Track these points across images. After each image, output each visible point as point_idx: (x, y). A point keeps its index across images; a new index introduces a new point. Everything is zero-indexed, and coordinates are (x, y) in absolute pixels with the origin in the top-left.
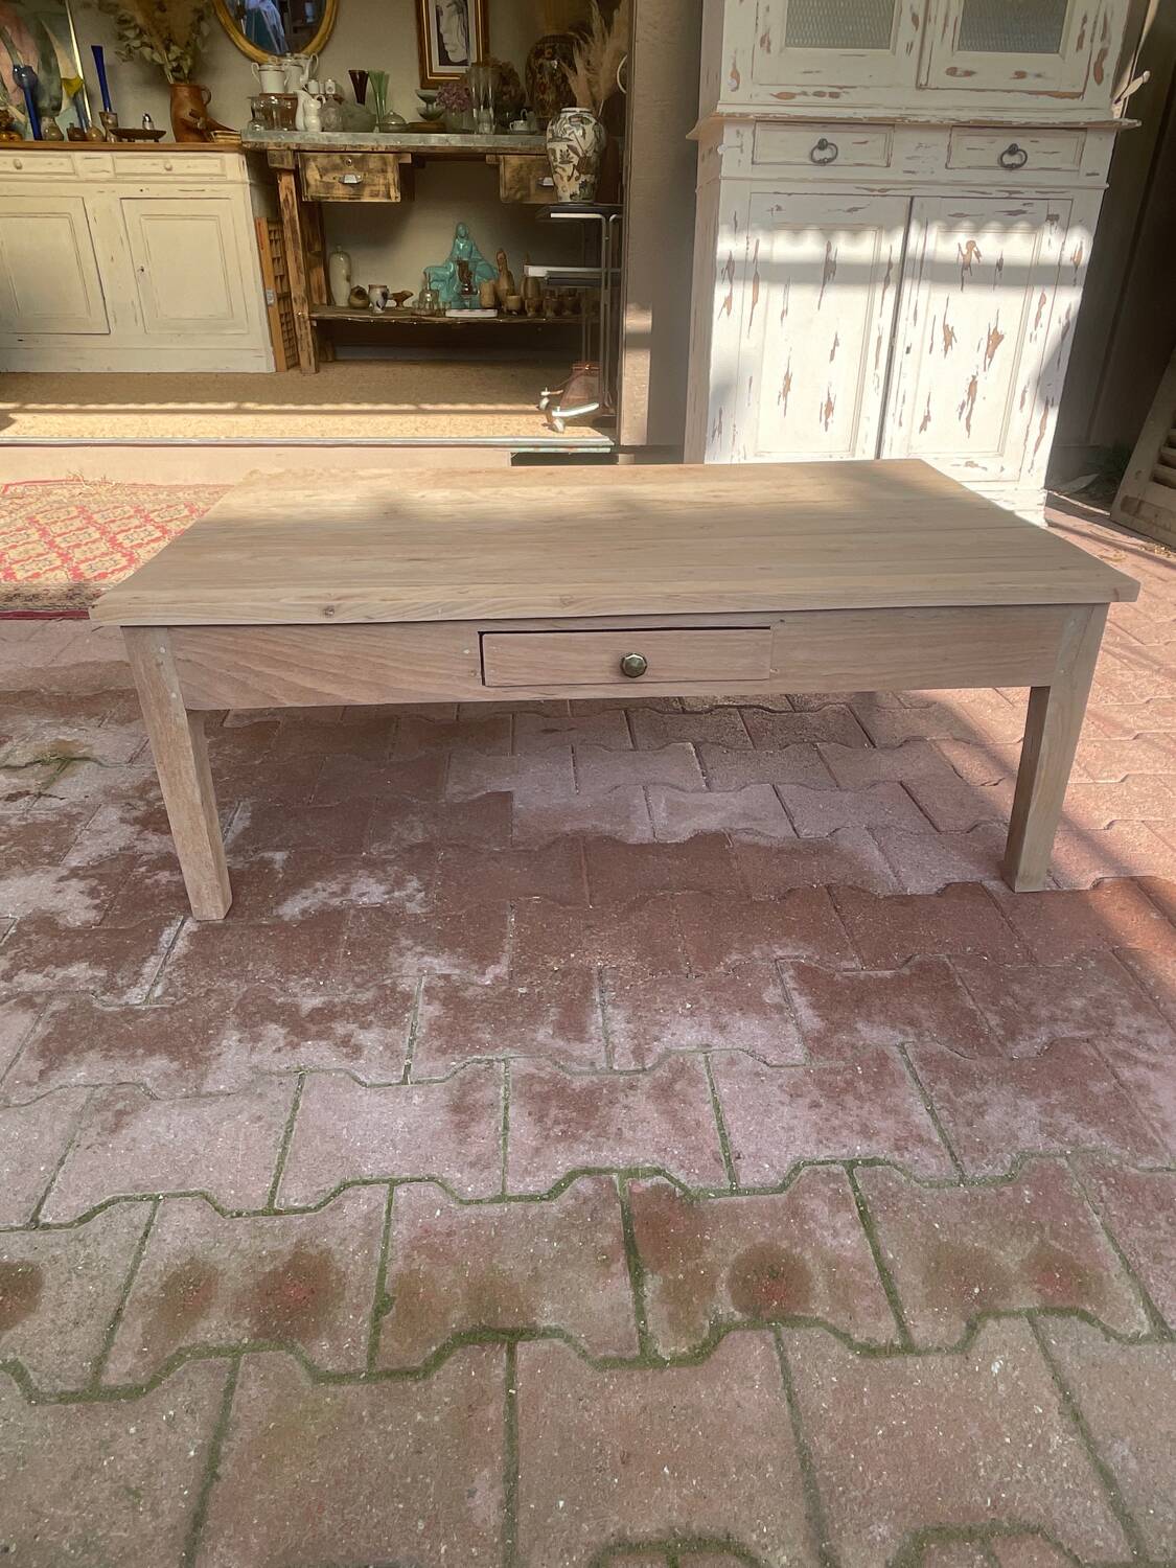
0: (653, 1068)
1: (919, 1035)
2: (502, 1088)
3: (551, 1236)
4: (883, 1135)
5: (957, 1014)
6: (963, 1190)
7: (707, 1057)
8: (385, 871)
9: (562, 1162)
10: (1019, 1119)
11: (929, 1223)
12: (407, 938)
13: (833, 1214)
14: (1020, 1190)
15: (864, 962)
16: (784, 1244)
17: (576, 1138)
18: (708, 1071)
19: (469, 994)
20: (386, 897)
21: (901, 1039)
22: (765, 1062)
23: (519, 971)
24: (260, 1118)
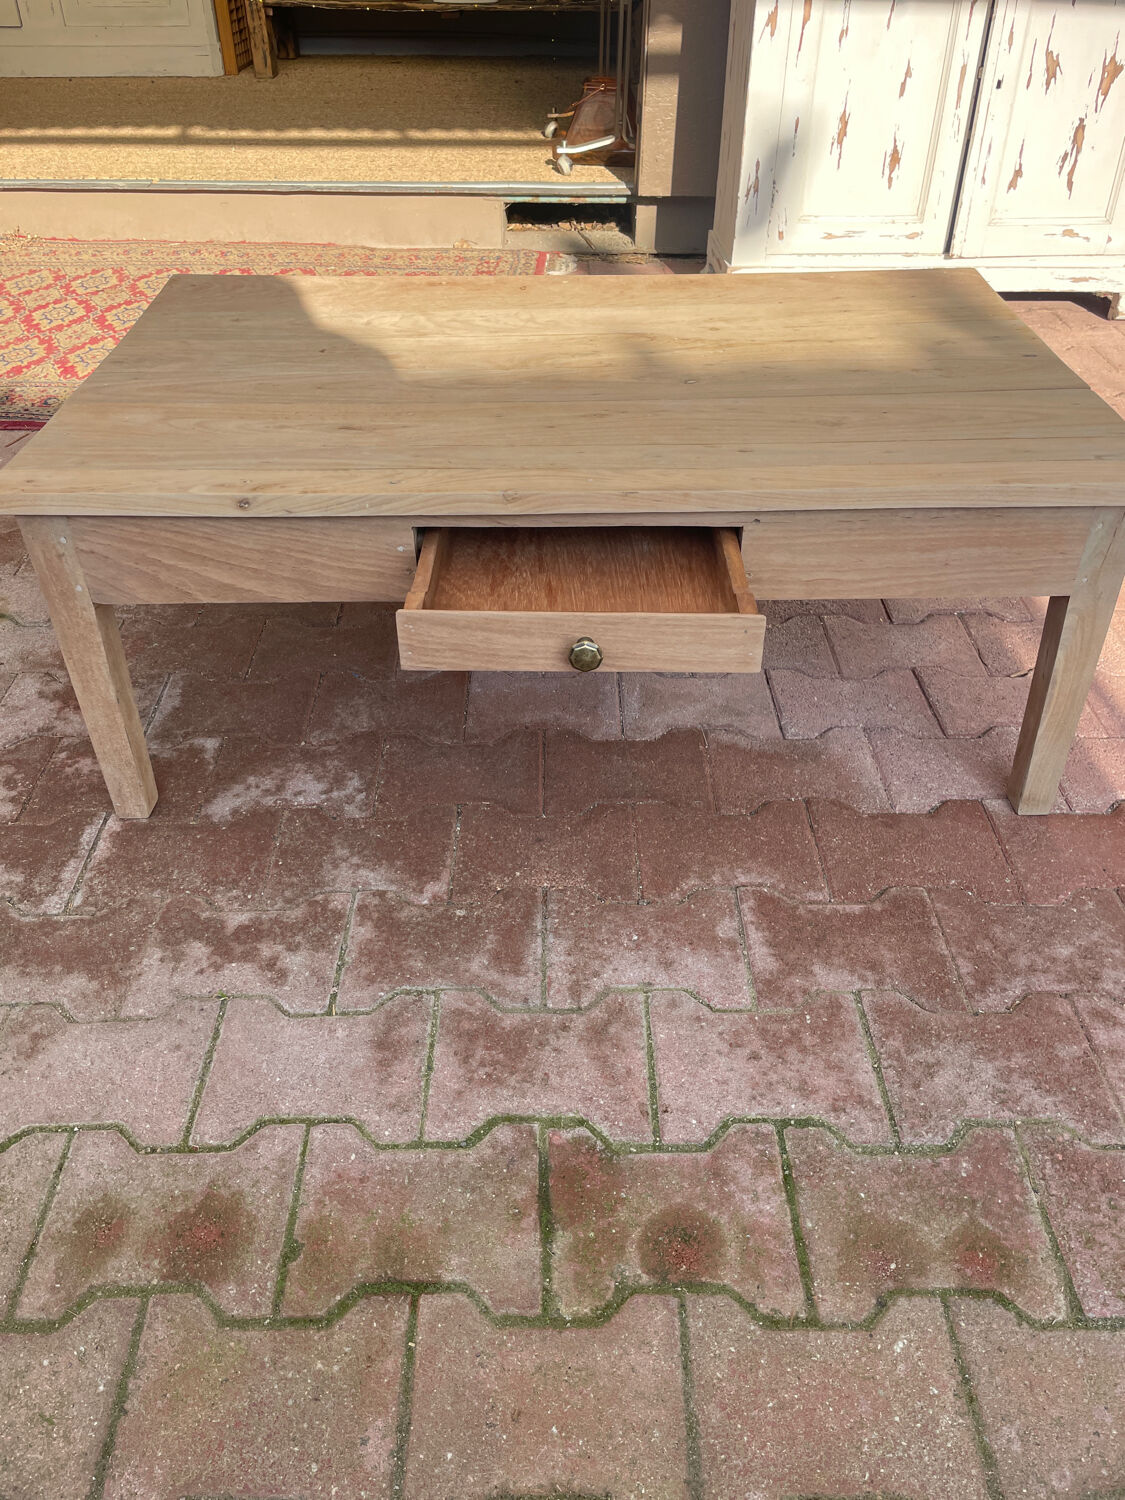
0: (588, 1008)
1: (879, 983)
2: (430, 1024)
3: (464, 1185)
4: (822, 1093)
5: (925, 959)
6: (897, 1158)
7: (648, 997)
8: (324, 766)
9: (484, 1108)
10: (971, 1083)
11: (854, 1193)
12: (342, 848)
13: (756, 1176)
14: (958, 1162)
15: (833, 894)
16: (702, 1206)
17: (500, 1082)
18: (647, 1012)
19: (403, 915)
20: (324, 797)
21: (858, 986)
22: (708, 1006)
23: (459, 890)
24: (178, 1047)
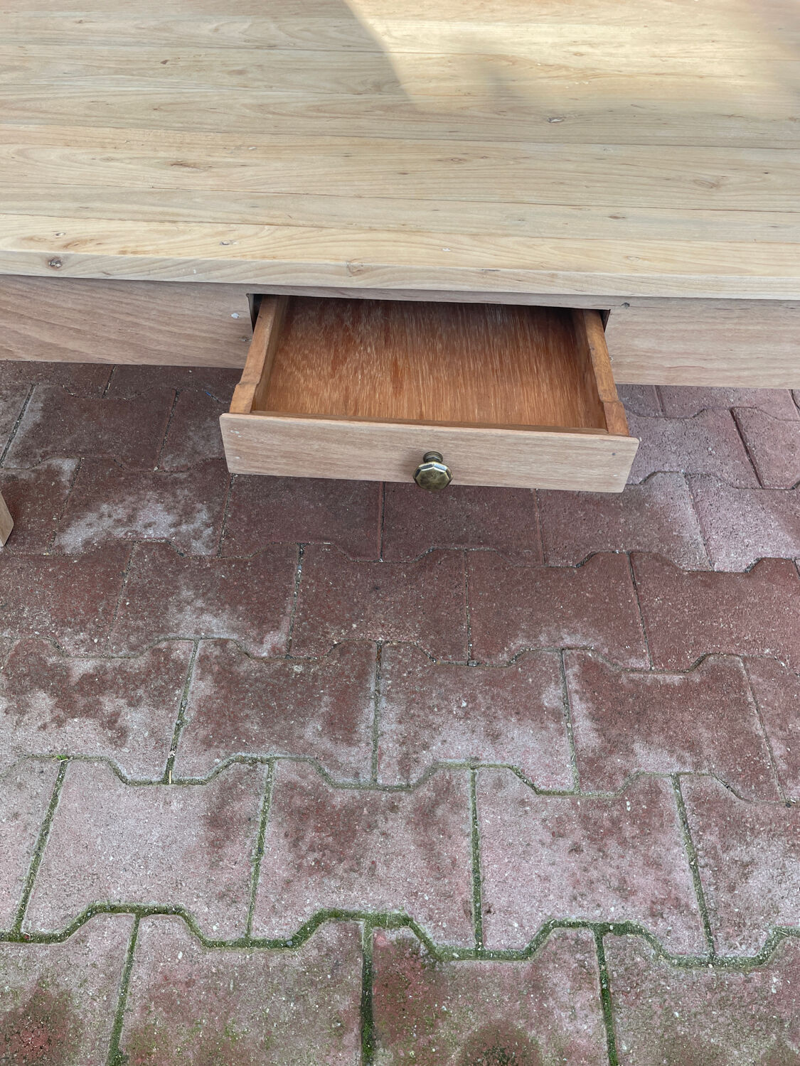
0: (417, 786)
1: (697, 765)
2: (263, 799)
3: (288, 992)
4: (641, 894)
5: (740, 740)
6: (711, 972)
7: (474, 775)
8: (174, 495)
9: (312, 902)
10: (783, 886)
11: (668, 1011)
12: (188, 589)
13: (576, 990)
14: (769, 977)
15: (654, 661)
16: (520, 1024)
17: (328, 871)
18: (474, 791)
19: (243, 668)
20: (172, 530)
21: (676, 769)
22: (532, 786)
23: (298, 641)
24: (16, 815)
